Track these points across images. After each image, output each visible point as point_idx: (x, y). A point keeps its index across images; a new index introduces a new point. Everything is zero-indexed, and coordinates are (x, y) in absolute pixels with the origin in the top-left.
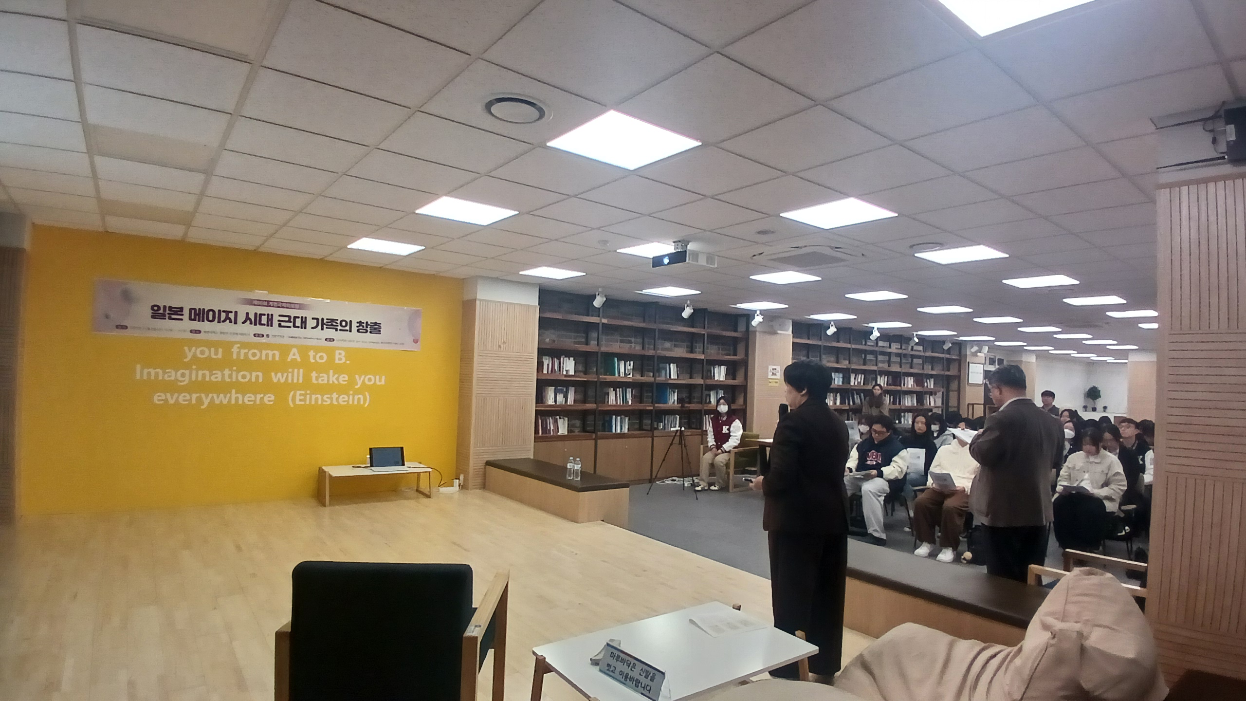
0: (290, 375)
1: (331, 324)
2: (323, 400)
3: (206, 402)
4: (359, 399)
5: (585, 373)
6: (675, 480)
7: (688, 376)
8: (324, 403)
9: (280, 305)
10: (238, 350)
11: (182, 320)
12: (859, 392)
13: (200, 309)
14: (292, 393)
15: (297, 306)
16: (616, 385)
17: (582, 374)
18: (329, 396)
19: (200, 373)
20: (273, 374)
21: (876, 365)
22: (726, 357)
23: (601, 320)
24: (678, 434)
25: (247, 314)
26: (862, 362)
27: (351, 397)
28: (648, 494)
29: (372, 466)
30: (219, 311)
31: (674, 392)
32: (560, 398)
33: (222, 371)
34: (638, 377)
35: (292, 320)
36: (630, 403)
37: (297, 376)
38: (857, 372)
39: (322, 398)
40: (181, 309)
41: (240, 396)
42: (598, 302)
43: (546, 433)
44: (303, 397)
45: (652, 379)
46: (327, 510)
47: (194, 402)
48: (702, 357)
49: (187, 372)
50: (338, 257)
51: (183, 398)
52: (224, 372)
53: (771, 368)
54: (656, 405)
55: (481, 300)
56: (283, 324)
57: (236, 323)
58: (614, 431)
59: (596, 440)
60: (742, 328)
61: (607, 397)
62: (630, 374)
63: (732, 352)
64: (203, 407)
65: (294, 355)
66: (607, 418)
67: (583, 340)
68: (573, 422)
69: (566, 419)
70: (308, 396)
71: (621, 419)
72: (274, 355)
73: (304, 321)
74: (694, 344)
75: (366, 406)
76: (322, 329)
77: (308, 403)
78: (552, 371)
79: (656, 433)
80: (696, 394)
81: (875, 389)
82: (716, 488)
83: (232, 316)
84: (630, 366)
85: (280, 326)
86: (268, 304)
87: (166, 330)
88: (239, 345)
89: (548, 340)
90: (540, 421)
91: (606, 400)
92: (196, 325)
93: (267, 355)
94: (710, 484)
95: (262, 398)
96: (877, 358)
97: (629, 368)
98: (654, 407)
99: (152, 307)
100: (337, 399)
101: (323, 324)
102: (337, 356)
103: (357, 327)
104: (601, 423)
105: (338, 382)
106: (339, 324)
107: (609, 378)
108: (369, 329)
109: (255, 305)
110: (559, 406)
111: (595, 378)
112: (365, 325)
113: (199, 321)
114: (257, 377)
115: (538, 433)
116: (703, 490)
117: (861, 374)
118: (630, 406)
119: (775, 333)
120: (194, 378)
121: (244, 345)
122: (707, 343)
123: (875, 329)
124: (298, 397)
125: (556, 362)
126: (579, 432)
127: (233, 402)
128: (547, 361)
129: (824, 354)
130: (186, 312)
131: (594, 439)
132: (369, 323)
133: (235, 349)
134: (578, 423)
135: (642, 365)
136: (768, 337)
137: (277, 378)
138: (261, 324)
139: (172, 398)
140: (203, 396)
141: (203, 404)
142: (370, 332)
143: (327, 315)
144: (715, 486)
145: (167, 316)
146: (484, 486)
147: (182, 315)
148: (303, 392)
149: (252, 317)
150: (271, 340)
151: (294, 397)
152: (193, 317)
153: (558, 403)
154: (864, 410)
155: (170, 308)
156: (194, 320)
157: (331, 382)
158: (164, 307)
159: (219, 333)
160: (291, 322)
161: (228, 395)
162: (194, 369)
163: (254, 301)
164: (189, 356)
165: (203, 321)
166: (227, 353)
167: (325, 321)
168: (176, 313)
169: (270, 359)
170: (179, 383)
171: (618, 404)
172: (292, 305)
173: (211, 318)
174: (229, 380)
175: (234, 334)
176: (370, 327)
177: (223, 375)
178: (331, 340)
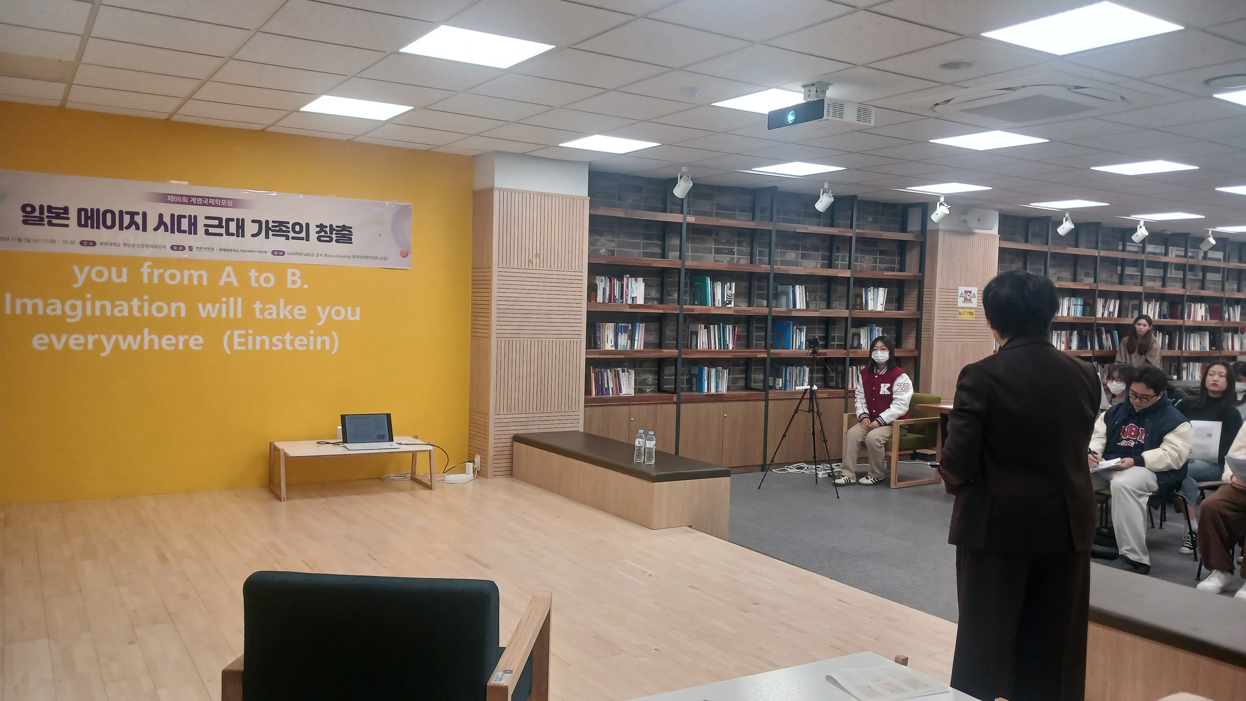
0: (224, 306)
1: (280, 229)
2: (271, 344)
3: (109, 347)
4: (323, 342)
5: (661, 301)
6: (802, 468)
7: (823, 304)
8: (274, 348)
9: (206, 201)
10: (150, 270)
11: (67, 226)
12: (1110, 328)
13: (92, 210)
14: (229, 332)
15: (230, 203)
16: (709, 320)
17: (656, 303)
18: (280, 338)
19: (98, 304)
20: (200, 306)
21: (1141, 285)
22: (886, 273)
23: (685, 218)
24: (807, 396)
25: (161, 216)
26: (1116, 279)
27: (312, 338)
28: (759, 488)
29: (345, 441)
30: (121, 212)
31: (801, 330)
32: (623, 340)
33: (129, 300)
34: (744, 307)
35: (224, 224)
36: (731, 348)
37: (235, 308)
38: (1106, 295)
39: (270, 342)
40: (66, 210)
41: (155, 338)
42: (680, 190)
43: (603, 394)
44: (243, 340)
45: (765, 311)
46: (284, 505)
47: (90, 346)
48: (847, 274)
49: (79, 303)
50: (289, 125)
51: (75, 342)
52: (131, 303)
53: (962, 289)
54: (772, 351)
55: (500, 190)
56: (211, 230)
57: (145, 229)
58: (706, 391)
59: (678, 404)
60: (914, 225)
61: (694, 337)
62: (730, 303)
63: (897, 266)
64: (103, 355)
65: (229, 276)
66: (695, 370)
67: (658, 250)
68: (644, 376)
69: (633, 372)
70: (250, 338)
71: (717, 371)
72: (200, 277)
73: (241, 226)
74: (835, 254)
75: (333, 352)
76: (267, 237)
77: (250, 347)
78: (610, 295)
79: (772, 394)
80: (837, 333)
81: (1139, 324)
82: (869, 482)
83: (138, 219)
84: (731, 289)
85: (207, 233)
86: (190, 200)
88: (150, 263)
89: (604, 250)
90: (593, 375)
91: (694, 343)
92: (88, 233)
93: (191, 277)
94: (860, 475)
95: (186, 342)
96: (1142, 271)
97: (729, 292)
98: (769, 353)
99: (24, 208)
100: (292, 343)
101: (267, 229)
102: (290, 278)
103: (317, 232)
104: (685, 377)
105: (292, 314)
106: (290, 230)
107: (698, 309)
108: (334, 236)
109: (170, 202)
110: (621, 352)
111: (676, 309)
112: (328, 230)
113: (92, 227)
114: (178, 309)
115: (590, 394)
116: (848, 484)
117: (1115, 298)
118: (730, 352)
119: (969, 233)
120: (89, 312)
121: (158, 263)
122: (857, 250)
123: (1142, 223)
124: (236, 340)
125: (617, 284)
126: (651, 391)
127: (146, 347)
128: (602, 283)
129: (1052, 266)
130: (73, 214)
131: (675, 403)
132: (334, 227)
133: (145, 270)
134: (650, 378)
135: (750, 288)
136: (958, 241)
137: (206, 310)
138: (180, 231)
139: (59, 340)
140: (104, 338)
141: (104, 349)
142: (337, 241)
143: (271, 216)
144: (867, 478)
145: (46, 220)
146: (511, 473)
147: (68, 219)
148: (243, 332)
149: (167, 220)
150: (196, 255)
151: (231, 337)
152: (83, 223)
153: (619, 348)
154: (1118, 358)
155: (50, 208)
156: (86, 225)
157: (282, 317)
158: (41, 207)
159: (122, 245)
160: (223, 227)
161: (139, 337)
162: (88, 299)
163: (169, 196)
164: (81, 279)
165: (98, 227)
166: (135, 274)
167: (271, 224)
168: (58, 216)
169: (195, 282)
170: (68, 320)
171: (712, 348)
172: (223, 201)
173: (109, 223)
174: (139, 315)
175: (143, 246)
176: (336, 234)
177: (130, 307)
178: (281, 253)
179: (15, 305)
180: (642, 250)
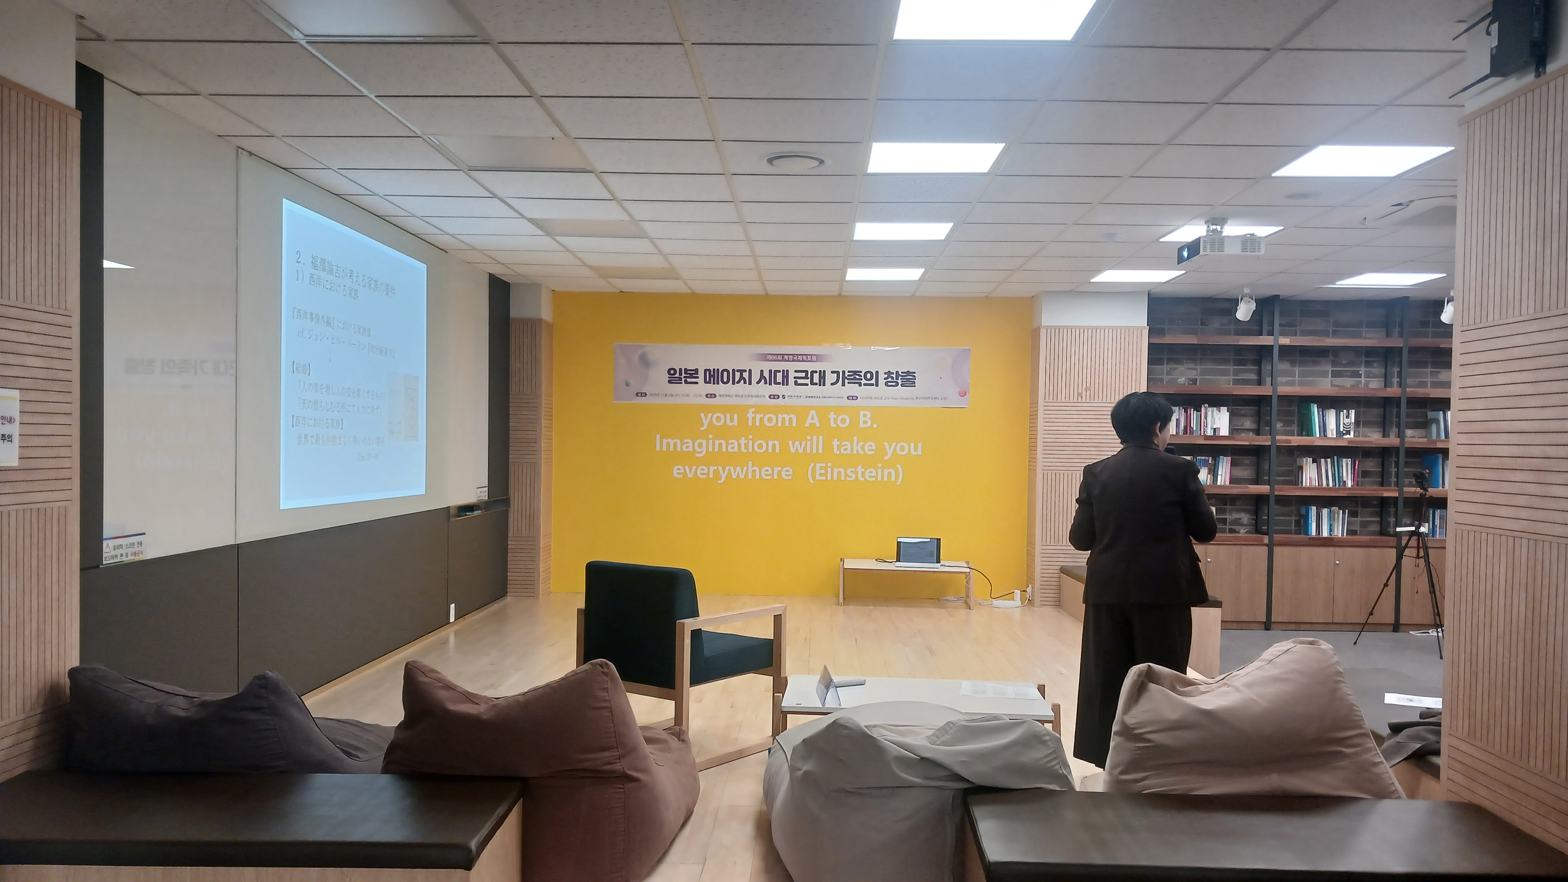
0: (809, 443)
1: (854, 377)
2: (846, 475)
3: (723, 475)
4: (889, 474)
5: (1258, 432)
8: (848, 479)
9: (795, 358)
10: (754, 415)
11: (697, 383)
13: (714, 370)
14: (812, 464)
16: (1319, 453)
17: (1251, 434)
18: (853, 469)
19: (717, 443)
20: (790, 443)
23: (1276, 340)
25: (762, 371)
27: (880, 471)
29: (898, 560)
30: (734, 370)
33: (738, 439)
34: (1371, 438)
35: (809, 376)
36: (1350, 485)
37: (817, 444)
39: (846, 473)
40: (696, 371)
41: (757, 469)
42: (1244, 312)
44: (823, 471)
47: (711, 476)
49: (704, 442)
51: (701, 471)
52: (740, 441)
54: (1408, 489)
55: (1047, 328)
56: (799, 381)
57: (750, 384)
58: (1313, 532)
59: (1272, 546)
62: (1348, 433)
64: (718, 482)
65: (813, 418)
66: (1301, 510)
67: (1254, 377)
70: (829, 470)
71: (1330, 512)
72: (791, 419)
73: (822, 375)
75: (898, 483)
76: (843, 385)
77: (830, 478)
78: (1186, 428)
83: (746, 375)
84: (1349, 417)
85: (796, 383)
86: (783, 358)
87: (683, 395)
88: (754, 410)
91: (1295, 478)
92: (711, 388)
93: (783, 420)
95: (779, 472)
97: (1347, 421)
98: (1401, 492)
99: (669, 371)
100: (863, 474)
101: (844, 378)
102: (862, 419)
103: (885, 379)
104: (1293, 518)
105: (863, 450)
106: (863, 378)
107: (1296, 440)
108: (899, 381)
109: (768, 360)
111: (1266, 441)
112: (894, 376)
113: (714, 384)
114: (774, 446)
118: (1351, 489)
120: (710, 450)
121: (759, 409)
124: (818, 471)
125: (1192, 413)
126: (1246, 533)
127: (750, 476)
130: (701, 374)
131: (1267, 545)
132: (900, 373)
133: (750, 415)
135: (1382, 416)
137: (794, 447)
138: (776, 383)
139: (690, 470)
140: (720, 469)
141: (720, 478)
142: (902, 385)
143: (848, 367)
145: (683, 379)
146: (1060, 604)
147: (698, 377)
148: (824, 465)
149: (766, 374)
150: (788, 402)
151: (814, 468)
152: (708, 380)
155: (686, 370)
156: (709, 382)
157: (855, 452)
158: (681, 370)
159: (734, 396)
160: (808, 378)
161: (745, 468)
162: (710, 439)
163: (768, 356)
164: (706, 423)
165: (718, 383)
166: (743, 418)
167: (846, 374)
168: (691, 377)
169: (787, 424)
170: (697, 455)
171: (1324, 485)
172: (808, 357)
173: (725, 380)
174: (745, 451)
175: (749, 396)
176: (901, 379)
177: (739, 445)
178: (854, 398)
179: (662, 444)
180: (1232, 377)
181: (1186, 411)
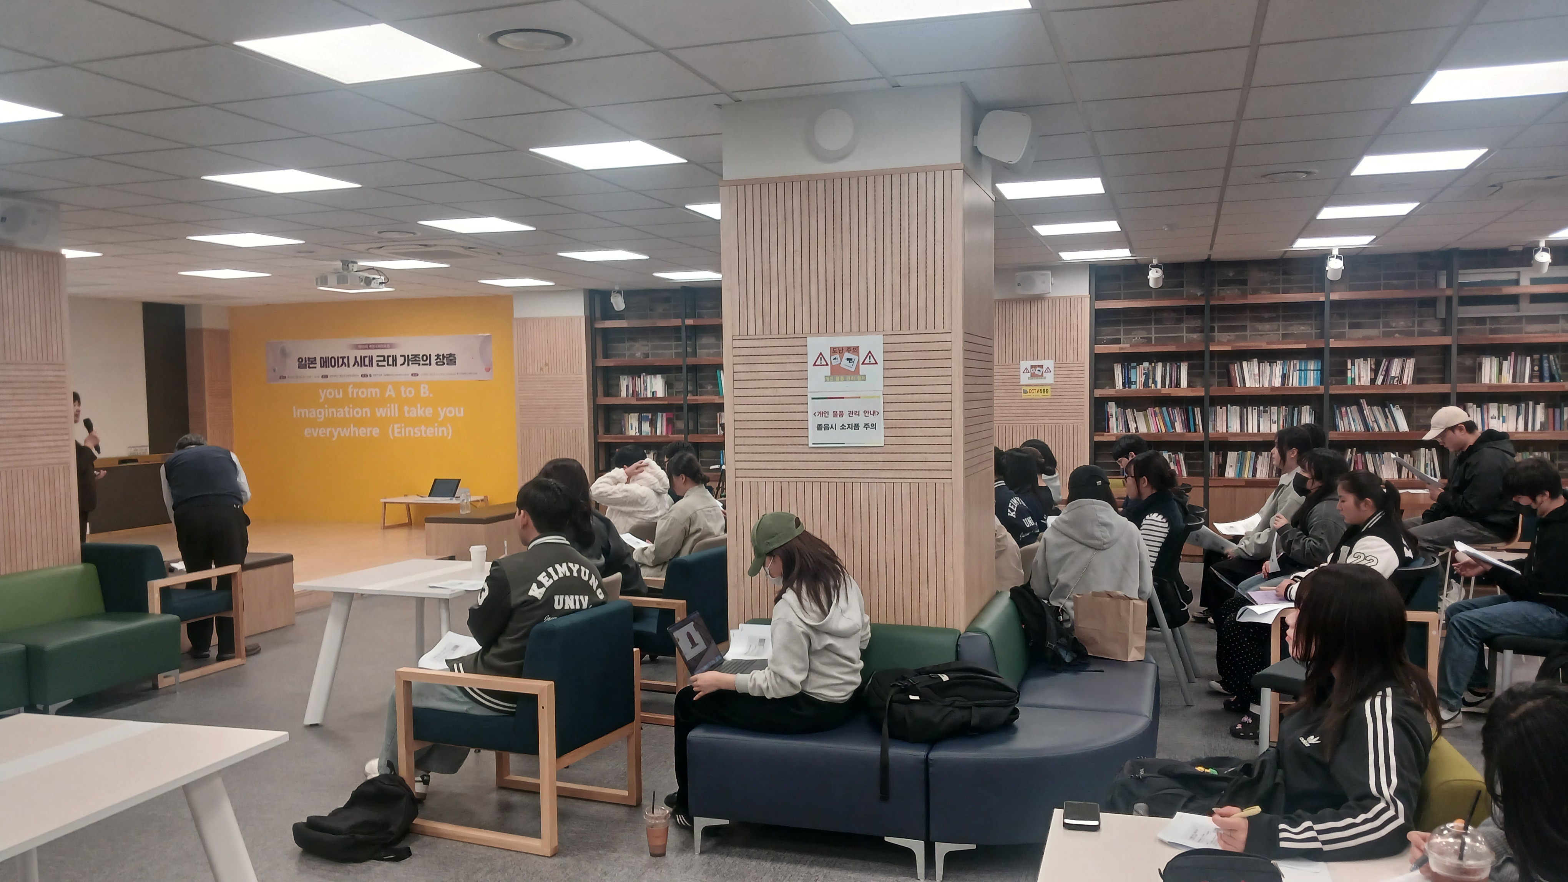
0: (389, 410)
1: (413, 359)
2: (414, 433)
3: (336, 435)
4: (443, 431)
8: (415, 435)
9: (376, 346)
10: (352, 390)
11: (315, 368)
13: (327, 357)
14: (392, 425)
18: (418, 429)
19: (330, 411)
20: (377, 409)
23: (683, 322)
25: (356, 357)
27: (436, 429)
29: (430, 495)
33: (344, 408)
35: (386, 359)
37: (393, 411)
38: (1384, 354)
39: (414, 431)
41: (356, 429)
44: (399, 430)
47: (328, 435)
49: (322, 410)
51: (322, 432)
55: (517, 319)
57: (349, 366)
64: (331, 439)
65: (390, 391)
70: (403, 429)
72: (376, 393)
73: (395, 360)
75: (449, 437)
76: (408, 365)
77: (403, 435)
78: (633, 391)
83: (346, 360)
85: (378, 365)
86: (368, 347)
87: (308, 377)
88: (352, 385)
92: (326, 371)
93: (371, 393)
95: (371, 432)
99: (299, 360)
100: (425, 432)
101: (409, 360)
102: (422, 391)
103: (436, 360)
105: (425, 413)
106: (421, 359)
108: (445, 361)
109: (359, 349)
112: (441, 357)
113: (326, 367)
114: (366, 412)
120: (327, 416)
121: (357, 385)
124: (396, 430)
125: (638, 381)
127: (352, 435)
128: (625, 381)
130: (318, 361)
132: (445, 355)
133: (350, 390)
137: (380, 412)
138: (365, 365)
139: (315, 431)
140: (333, 430)
141: (334, 437)
142: (447, 364)
143: (410, 351)
145: (308, 365)
147: (316, 363)
148: (399, 425)
149: (359, 360)
150: (374, 379)
151: (393, 429)
152: (322, 365)
155: (310, 358)
156: (323, 367)
157: (419, 415)
158: (305, 358)
159: (339, 376)
160: (386, 361)
161: (349, 429)
162: (326, 408)
163: (357, 346)
164: (322, 397)
165: (329, 367)
166: (346, 393)
167: (410, 357)
168: (312, 363)
169: (374, 395)
170: (318, 420)
172: (387, 345)
173: (333, 364)
174: (348, 416)
175: (349, 376)
176: (446, 359)
177: (344, 412)
178: (416, 375)
179: (299, 412)
181: (633, 379)
